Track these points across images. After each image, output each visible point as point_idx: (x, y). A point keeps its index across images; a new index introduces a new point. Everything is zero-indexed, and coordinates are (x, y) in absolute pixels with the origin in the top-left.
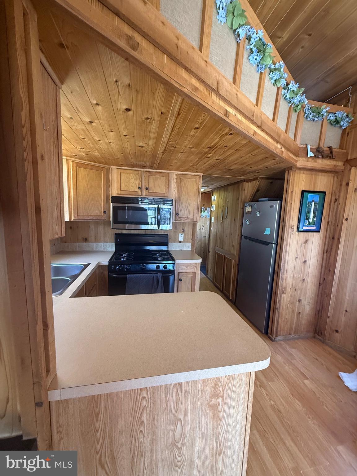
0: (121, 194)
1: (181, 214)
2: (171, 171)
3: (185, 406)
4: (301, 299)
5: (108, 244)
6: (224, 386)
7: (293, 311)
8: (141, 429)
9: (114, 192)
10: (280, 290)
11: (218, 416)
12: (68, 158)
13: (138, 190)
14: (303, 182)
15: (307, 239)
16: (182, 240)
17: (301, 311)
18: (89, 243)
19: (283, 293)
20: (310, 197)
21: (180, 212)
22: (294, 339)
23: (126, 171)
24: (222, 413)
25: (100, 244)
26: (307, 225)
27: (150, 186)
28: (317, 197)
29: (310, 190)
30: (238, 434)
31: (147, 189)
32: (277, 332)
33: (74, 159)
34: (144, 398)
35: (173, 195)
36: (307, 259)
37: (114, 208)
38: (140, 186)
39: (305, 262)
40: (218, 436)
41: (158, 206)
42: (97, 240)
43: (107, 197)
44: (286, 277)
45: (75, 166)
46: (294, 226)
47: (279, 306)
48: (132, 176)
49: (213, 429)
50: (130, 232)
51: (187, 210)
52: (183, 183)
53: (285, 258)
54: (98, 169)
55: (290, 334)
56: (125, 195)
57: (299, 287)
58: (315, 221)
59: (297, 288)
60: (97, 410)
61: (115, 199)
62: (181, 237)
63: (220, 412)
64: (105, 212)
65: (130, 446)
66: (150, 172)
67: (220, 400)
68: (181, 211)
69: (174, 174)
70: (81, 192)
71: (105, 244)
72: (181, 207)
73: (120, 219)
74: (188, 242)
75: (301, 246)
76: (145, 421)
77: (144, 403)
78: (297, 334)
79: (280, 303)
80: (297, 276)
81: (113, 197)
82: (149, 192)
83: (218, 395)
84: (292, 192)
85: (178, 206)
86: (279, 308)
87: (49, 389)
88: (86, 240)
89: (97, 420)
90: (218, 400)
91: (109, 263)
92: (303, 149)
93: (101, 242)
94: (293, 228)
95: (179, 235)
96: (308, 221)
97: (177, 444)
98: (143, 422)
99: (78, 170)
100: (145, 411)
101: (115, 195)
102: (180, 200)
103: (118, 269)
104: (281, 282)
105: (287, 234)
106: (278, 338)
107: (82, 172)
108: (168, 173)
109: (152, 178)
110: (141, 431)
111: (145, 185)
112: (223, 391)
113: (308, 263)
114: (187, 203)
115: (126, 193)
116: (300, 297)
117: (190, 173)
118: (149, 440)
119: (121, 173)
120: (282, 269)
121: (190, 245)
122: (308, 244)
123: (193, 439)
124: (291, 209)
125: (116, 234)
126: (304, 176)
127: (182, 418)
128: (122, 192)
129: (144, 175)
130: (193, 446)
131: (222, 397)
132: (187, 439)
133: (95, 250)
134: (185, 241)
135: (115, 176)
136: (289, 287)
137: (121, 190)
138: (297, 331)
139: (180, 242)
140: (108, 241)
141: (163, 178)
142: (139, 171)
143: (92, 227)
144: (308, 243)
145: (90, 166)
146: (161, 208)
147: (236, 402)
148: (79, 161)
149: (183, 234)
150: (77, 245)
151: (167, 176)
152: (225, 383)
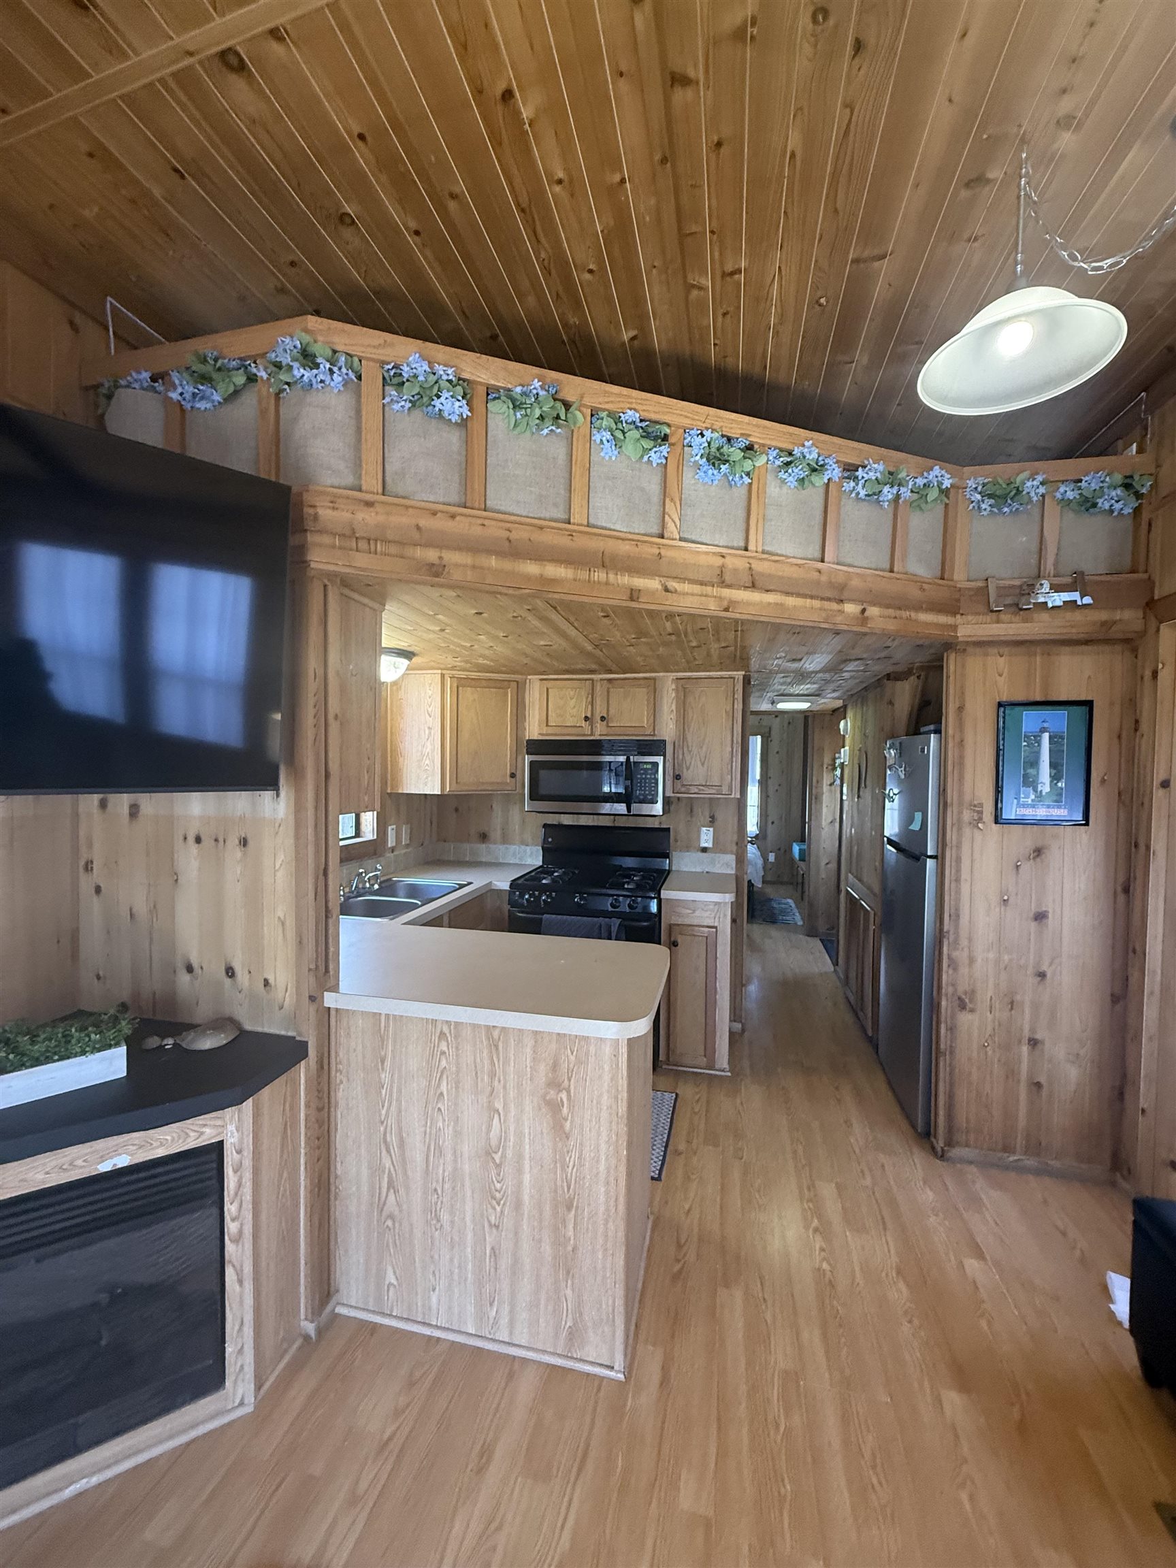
0: (547, 735)
1: (687, 775)
2: (661, 674)
3: (505, 1087)
4: (1038, 1036)
5: (528, 849)
6: (570, 1072)
7: (1011, 1074)
8: (439, 1105)
9: (534, 730)
10: (947, 995)
11: (562, 1127)
12: (444, 672)
13: (583, 723)
14: (998, 678)
15: (1039, 844)
16: (709, 845)
17: (1043, 1079)
18: (491, 846)
19: (963, 1006)
20: (1030, 720)
21: (685, 770)
22: (1019, 1169)
23: (558, 682)
24: (569, 1122)
25: (513, 848)
26: (1030, 802)
27: (612, 711)
28: (1059, 720)
29: (1032, 698)
30: (602, 1176)
31: (603, 719)
32: (950, 1130)
33: (454, 672)
34: (443, 1053)
35: (667, 730)
36: (1049, 906)
37: (532, 763)
38: (589, 715)
39: (1040, 917)
40: (563, 1169)
41: (628, 759)
42: (506, 839)
43: (518, 739)
44: (972, 960)
45: (455, 685)
46: (981, 805)
47: (951, 1046)
48: (572, 693)
49: (555, 1151)
50: (578, 821)
51: (703, 764)
52: (690, 699)
53: (958, 900)
54: (501, 685)
55: (1007, 1149)
56: (556, 735)
57: (1025, 998)
58: (1062, 789)
59: (1018, 998)
60: (383, 1053)
61: (535, 747)
62: (706, 837)
63: (566, 1120)
64: (513, 775)
65: (423, 1129)
66: (610, 680)
67: (564, 1095)
68: (688, 769)
69: (668, 683)
70: (465, 735)
71: (523, 847)
72: (688, 758)
73: (543, 791)
74: (724, 852)
75: (1018, 867)
76: (445, 1093)
77: (444, 1063)
78: (1038, 1155)
79: (953, 1039)
80: (1011, 960)
81: (529, 742)
82: (608, 726)
83: (560, 1085)
84: (961, 709)
85: (681, 757)
86: (951, 1053)
87: (326, 991)
88: (484, 837)
89: (383, 1069)
90: (560, 1095)
91: (511, 886)
92: (972, 593)
93: (514, 844)
94: (981, 812)
95: (699, 832)
96: (1035, 790)
97: (494, 1155)
98: (442, 1094)
99: (460, 691)
100: (445, 1077)
101: (535, 736)
102: (684, 738)
103: (527, 900)
104: (951, 972)
105: (955, 829)
106: (956, 1152)
107: (468, 694)
108: (654, 679)
109: (616, 693)
110: (439, 1109)
111: (600, 710)
112: (569, 1080)
113: (1051, 921)
114: (704, 749)
115: (558, 730)
116: (1033, 1030)
117: (708, 673)
118: (451, 1128)
119: (547, 689)
120: (948, 932)
121: (731, 858)
122: (1042, 862)
123: (520, 1157)
124: (962, 757)
125: (545, 826)
126: (1001, 661)
127: (500, 1108)
128: (550, 730)
129: (598, 688)
130: (520, 1171)
131: (568, 1092)
132: (509, 1153)
133: (501, 861)
134: (718, 847)
135: (537, 695)
136: (986, 993)
137: (547, 725)
138: (1034, 1147)
139: (704, 850)
140: (530, 840)
141: (641, 693)
142: (586, 680)
143: (497, 808)
144: (1043, 856)
145: (483, 682)
146: (635, 763)
147: (595, 1111)
148: (463, 674)
149: (711, 829)
150: (468, 849)
151: (653, 687)
152: (571, 1066)
